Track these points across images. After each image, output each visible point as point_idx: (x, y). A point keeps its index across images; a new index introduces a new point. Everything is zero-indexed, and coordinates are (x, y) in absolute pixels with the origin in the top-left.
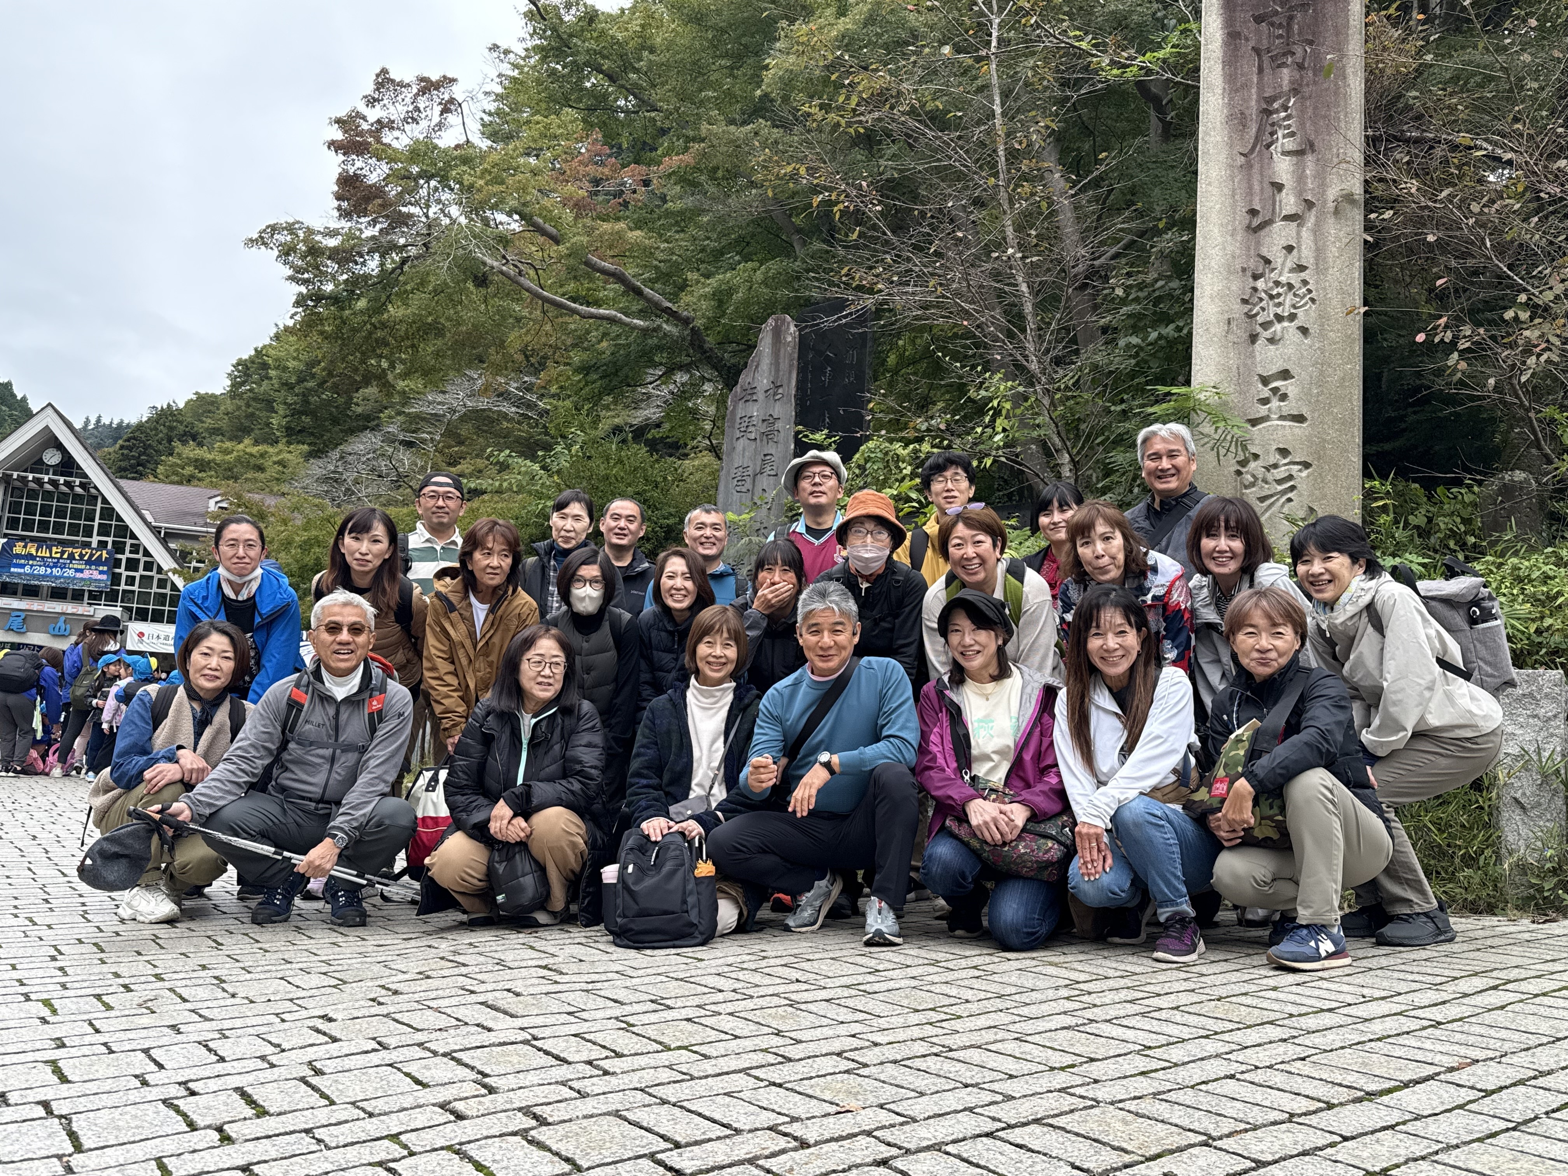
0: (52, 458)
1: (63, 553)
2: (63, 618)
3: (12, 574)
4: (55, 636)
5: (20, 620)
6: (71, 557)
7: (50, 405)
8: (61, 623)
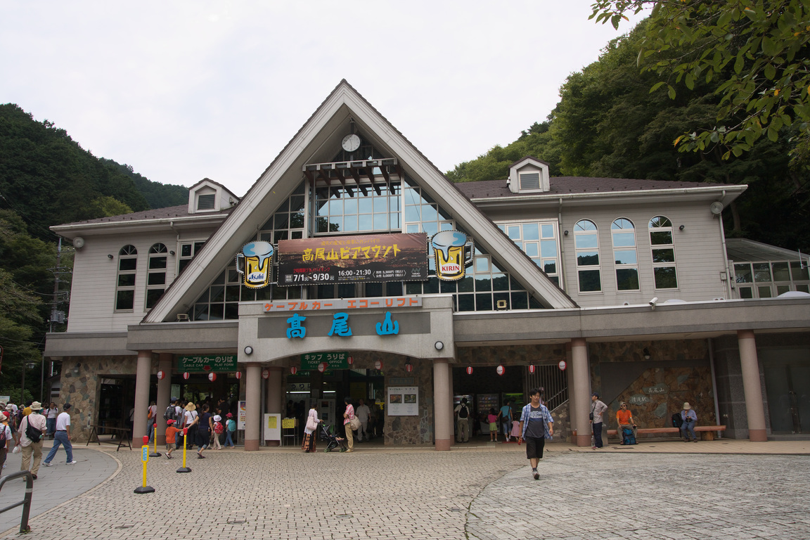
0: (352, 144)
2: (388, 314)
4: (384, 336)
5: (343, 322)
7: (344, 81)
8: (388, 320)
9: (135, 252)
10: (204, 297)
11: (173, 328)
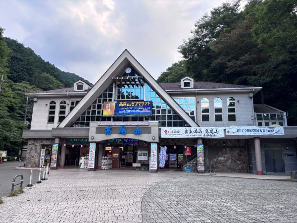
0: (128, 71)
1: (135, 104)
2: (138, 127)
3: (120, 114)
4: (136, 134)
5: (124, 129)
6: (138, 105)
7: (126, 50)
9: (55, 103)
11: (67, 130)
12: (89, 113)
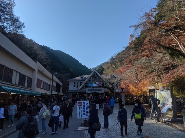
0: (95, 74)
4: (98, 91)
5: (95, 90)
10: (83, 87)
11: (80, 90)
12: (85, 85)
